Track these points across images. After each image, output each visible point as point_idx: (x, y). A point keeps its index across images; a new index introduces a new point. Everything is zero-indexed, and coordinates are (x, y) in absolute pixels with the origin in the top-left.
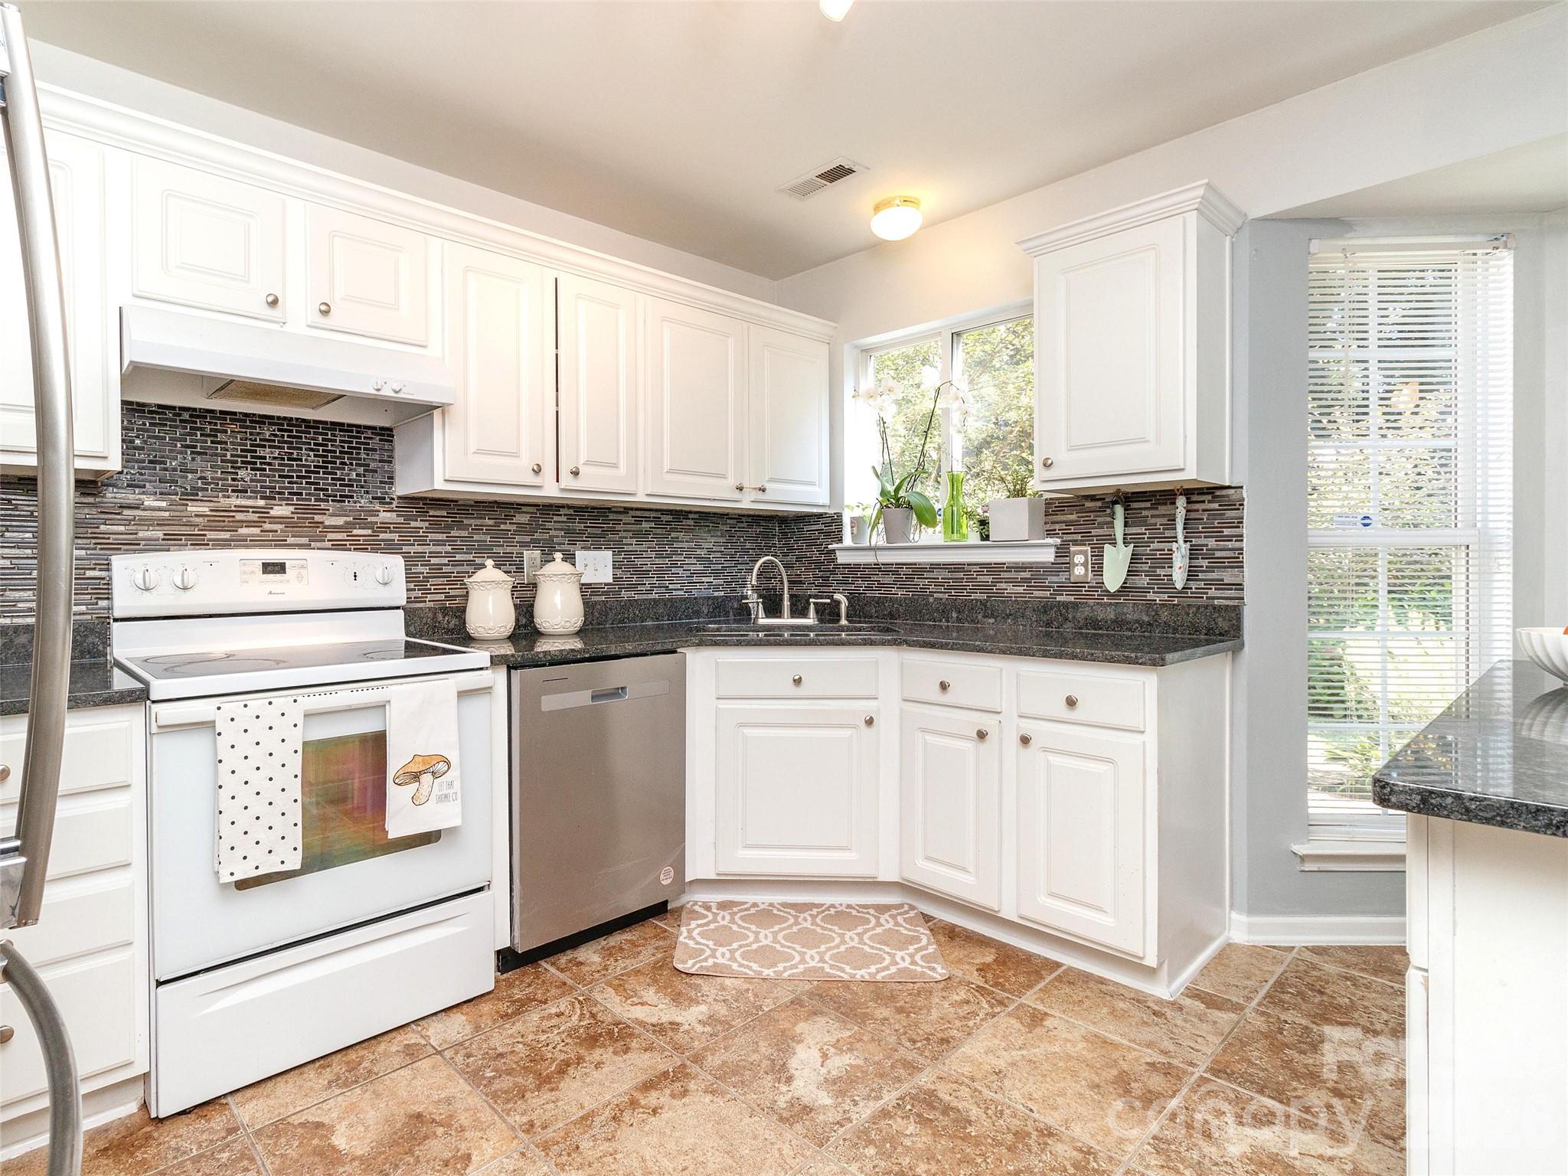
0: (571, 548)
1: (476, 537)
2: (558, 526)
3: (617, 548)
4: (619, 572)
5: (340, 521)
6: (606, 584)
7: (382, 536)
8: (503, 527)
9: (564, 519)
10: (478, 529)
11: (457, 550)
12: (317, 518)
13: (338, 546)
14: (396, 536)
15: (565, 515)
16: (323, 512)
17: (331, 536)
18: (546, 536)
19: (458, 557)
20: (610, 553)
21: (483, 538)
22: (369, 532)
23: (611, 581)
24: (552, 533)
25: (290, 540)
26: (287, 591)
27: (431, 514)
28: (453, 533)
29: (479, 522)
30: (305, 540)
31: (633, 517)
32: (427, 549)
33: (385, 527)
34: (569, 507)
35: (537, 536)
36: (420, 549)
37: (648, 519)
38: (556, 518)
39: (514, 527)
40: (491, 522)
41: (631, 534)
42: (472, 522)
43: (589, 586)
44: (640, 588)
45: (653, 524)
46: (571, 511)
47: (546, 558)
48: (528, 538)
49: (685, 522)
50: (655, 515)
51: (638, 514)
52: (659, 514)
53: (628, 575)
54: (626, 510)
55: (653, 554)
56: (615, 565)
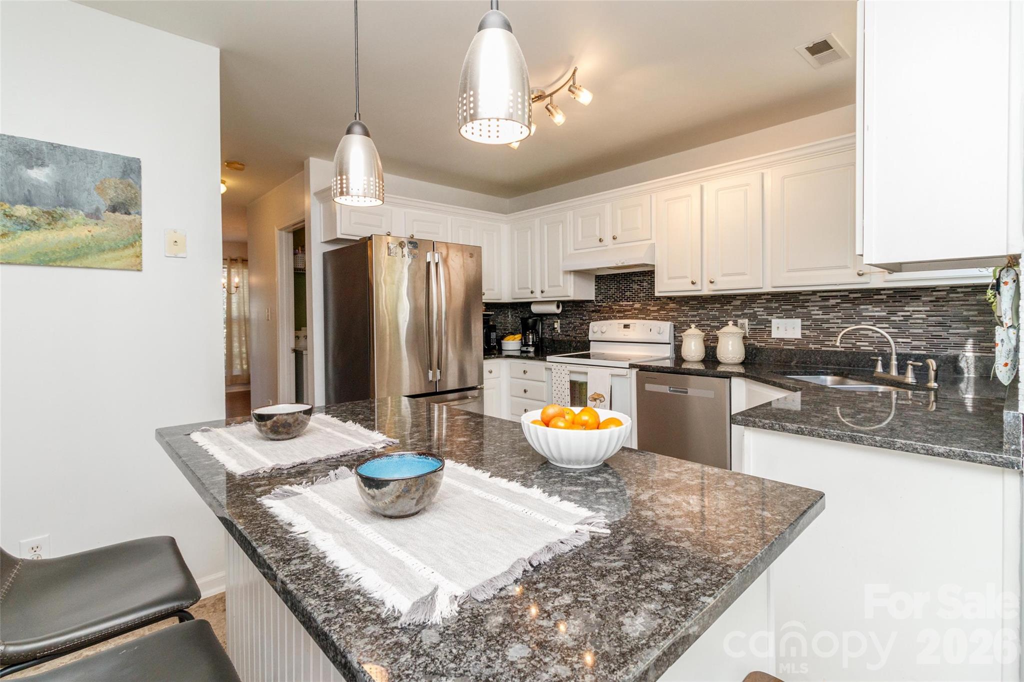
0: (769, 318)
1: (711, 313)
2: (759, 305)
3: (805, 317)
4: (807, 332)
5: (655, 308)
6: (796, 339)
7: (671, 314)
8: (725, 308)
9: (764, 301)
10: (712, 310)
11: (702, 320)
12: (648, 308)
13: (655, 319)
14: (676, 314)
15: (765, 299)
16: (650, 305)
17: (653, 314)
18: (752, 311)
19: (702, 323)
20: (800, 320)
21: (714, 313)
22: (665, 312)
23: (800, 337)
24: (756, 309)
25: (639, 316)
26: (630, 335)
27: (691, 303)
28: (700, 311)
29: (713, 306)
30: (644, 316)
31: (820, 297)
32: (689, 319)
34: (768, 295)
35: (746, 311)
36: (685, 319)
37: (835, 297)
38: (758, 301)
39: (732, 307)
40: (719, 306)
41: (817, 308)
42: (710, 306)
43: (782, 340)
44: (826, 343)
45: (839, 301)
46: (769, 297)
47: (751, 323)
48: (740, 313)
49: (876, 297)
50: (842, 294)
51: (825, 294)
52: (847, 293)
53: (816, 334)
54: (814, 293)
55: (840, 321)
56: (803, 327)
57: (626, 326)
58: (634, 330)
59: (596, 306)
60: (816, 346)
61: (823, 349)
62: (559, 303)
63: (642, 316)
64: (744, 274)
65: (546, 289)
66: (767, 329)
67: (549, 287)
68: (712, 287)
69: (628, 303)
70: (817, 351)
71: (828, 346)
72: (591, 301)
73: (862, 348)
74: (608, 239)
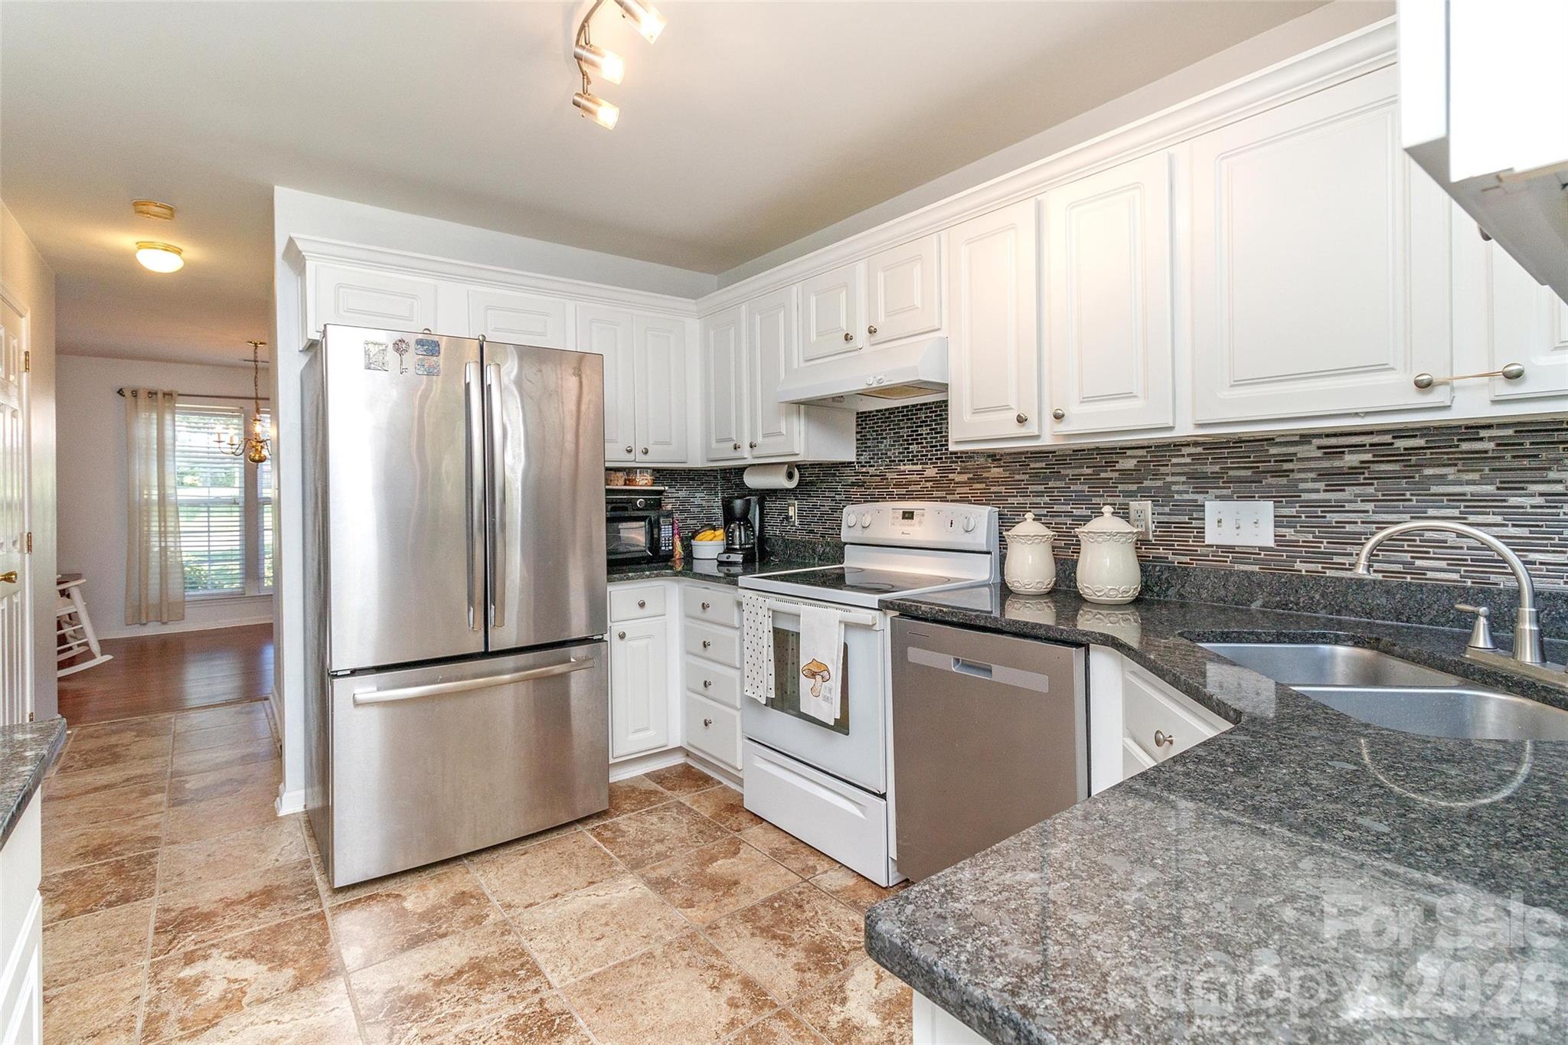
0: (1200, 497)
1: (1073, 488)
2: (1178, 470)
3: (1283, 497)
4: (1289, 533)
5: (964, 478)
6: (1261, 549)
7: (993, 489)
8: (1103, 475)
9: (1188, 460)
10: (1075, 479)
11: (1055, 502)
12: (951, 476)
13: (963, 500)
14: (1002, 489)
15: (1189, 455)
16: (953, 471)
17: (959, 490)
18: (1159, 483)
19: (1056, 508)
20: (1270, 504)
21: (1079, 487)
22: (983, 486)
23: (1271, 544)
24: (1169, 479)
26: (917, 532)
27: (1031, 466)
28: (1051, 484)
29: (1077, 471)
31: (1319, 448)
32: (1028, 500)
33: (996, 482)
34: (1196, 444)
35: (1147, 483)
36: (1021, 500)
38: (1175, 460)
39: (1115, 475)
40: (1089, 471)
41: (1313, 475)
42: (1070, 472)
43: (1229, 549)
44: (1336, 559)
45: (1368, 457)
46: (1199, 450)
47: (1160, 510)
48: (1134, 487)
49: (1465, 446)
50: (1376, 439)
51: (1333, 441)
52: (1388, 438)
53: (1310, 537)
54: (1305, 438)
55: (1370, 506)
56: (1279, 521)
57: (908, 515)
58: (920, 522)
59: (857, 473)
60: (1312, 567)
61: (1329, 573)
62: (791, 469)
63: (940, 494)
64: (1130, 396)
65: (759, 440)
66: (1195, 523)
67: (765, 436)
68: (1063, 428)
69: (915, 468)
70: (1316, 579)
71: (1341, 567)
72: (849, 464)
73: (1430, 574)
74: (861, 336)
